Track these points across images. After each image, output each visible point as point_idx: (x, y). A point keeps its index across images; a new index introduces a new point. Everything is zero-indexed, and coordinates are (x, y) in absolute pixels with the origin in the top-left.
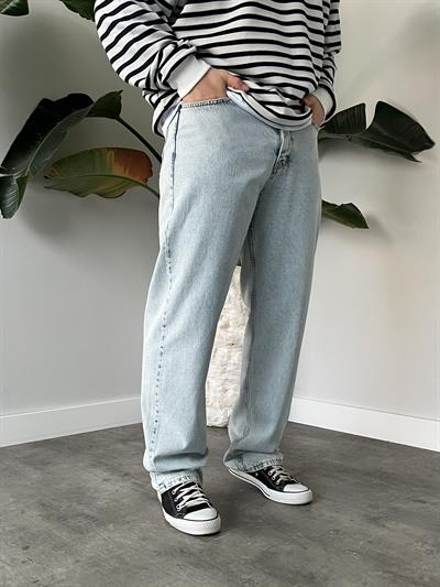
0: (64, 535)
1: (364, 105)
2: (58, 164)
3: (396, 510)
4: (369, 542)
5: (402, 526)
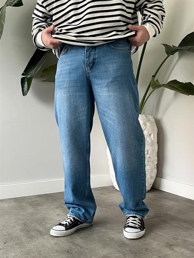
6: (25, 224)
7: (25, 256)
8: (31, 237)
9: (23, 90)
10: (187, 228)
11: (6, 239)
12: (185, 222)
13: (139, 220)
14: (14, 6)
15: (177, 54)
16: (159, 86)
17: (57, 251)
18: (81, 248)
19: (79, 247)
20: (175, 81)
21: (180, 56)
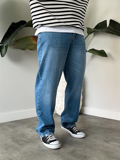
0: (17, 146)
1: (106, 20)
2: (17, 41)
3: (113, 139)
4: (104, 147)
5: (114, 143)
6: (13, 138)
8: (22, 145)
9: (1, 53)
20: (93, 49)
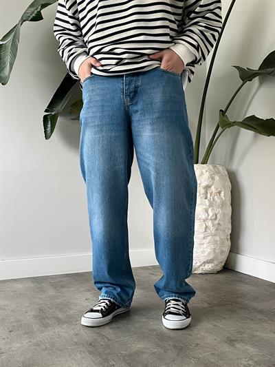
0: (36, 327)
5: (247, 347)
6: (40, 310)
7: (33, 347)
8: (46, 326)
9: (45, 132)
10: (261, 320)
11: (13, 327)
12: (260, 312)
13: (183, 304)
14: (31, 20)
15: (256, 80)
16: (230, 125)
17: (76, 343)
18: (109, 340)
19: (106, 339)
20: (253, 117)
21: (261, 83)
